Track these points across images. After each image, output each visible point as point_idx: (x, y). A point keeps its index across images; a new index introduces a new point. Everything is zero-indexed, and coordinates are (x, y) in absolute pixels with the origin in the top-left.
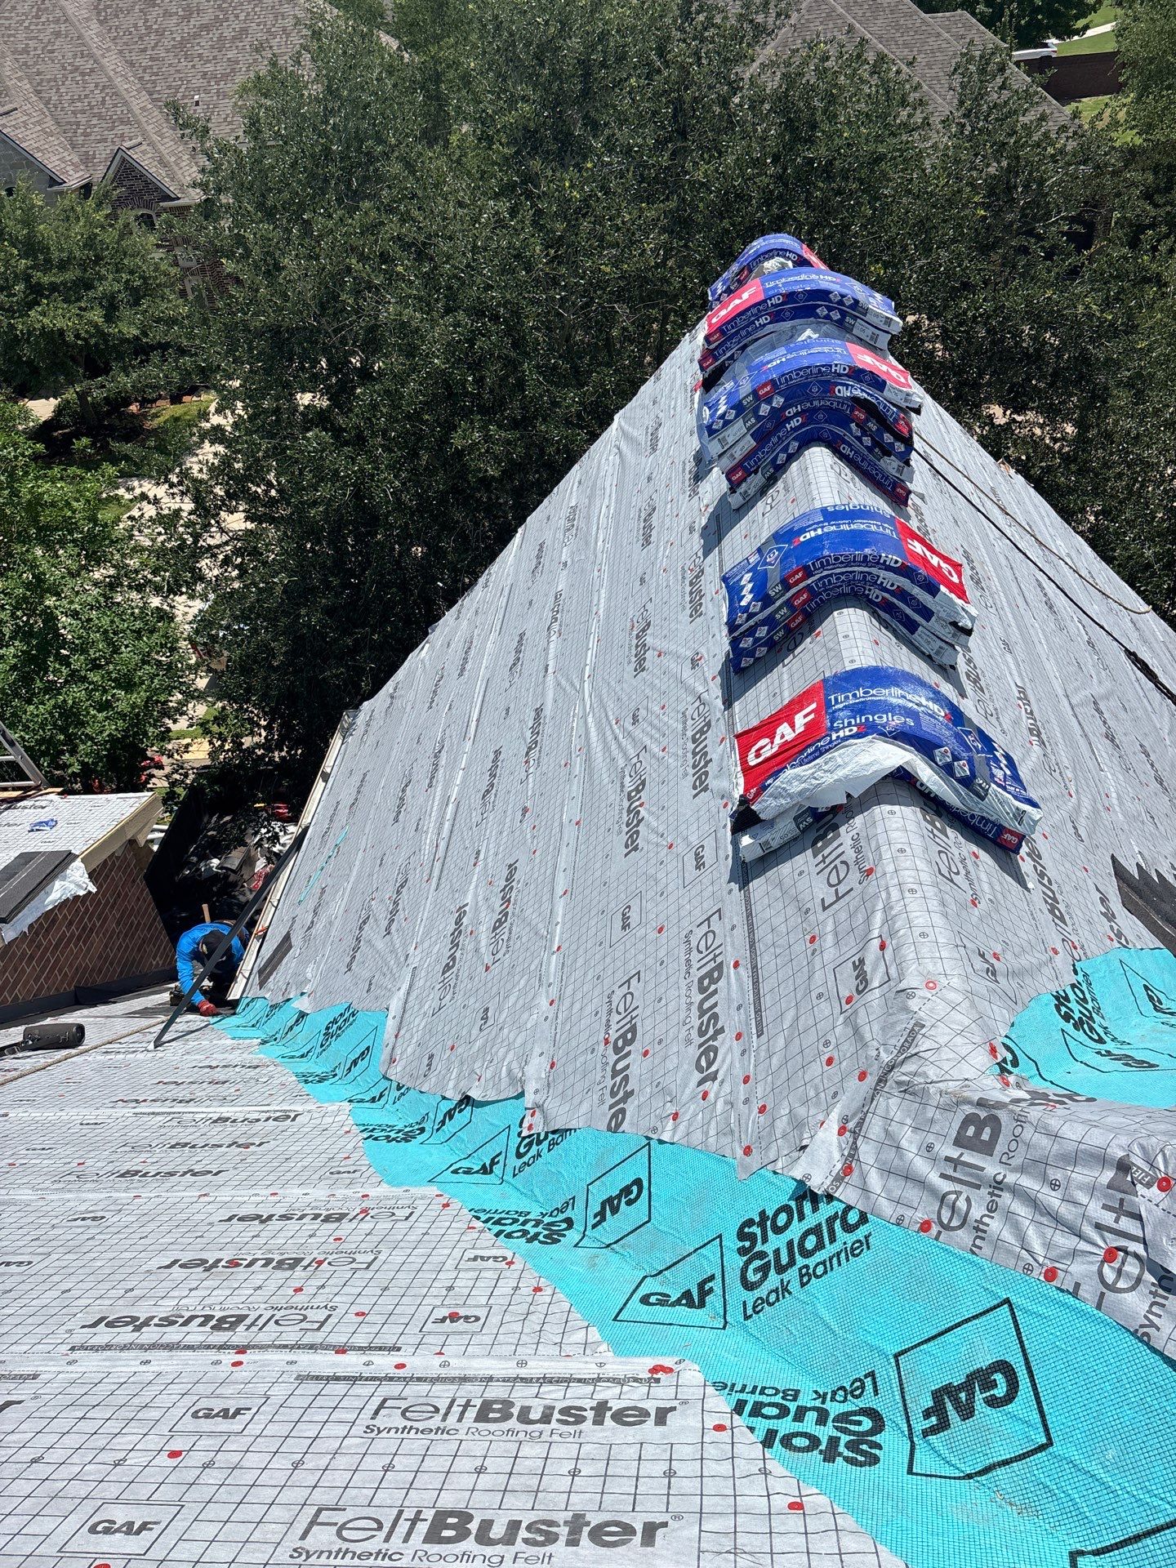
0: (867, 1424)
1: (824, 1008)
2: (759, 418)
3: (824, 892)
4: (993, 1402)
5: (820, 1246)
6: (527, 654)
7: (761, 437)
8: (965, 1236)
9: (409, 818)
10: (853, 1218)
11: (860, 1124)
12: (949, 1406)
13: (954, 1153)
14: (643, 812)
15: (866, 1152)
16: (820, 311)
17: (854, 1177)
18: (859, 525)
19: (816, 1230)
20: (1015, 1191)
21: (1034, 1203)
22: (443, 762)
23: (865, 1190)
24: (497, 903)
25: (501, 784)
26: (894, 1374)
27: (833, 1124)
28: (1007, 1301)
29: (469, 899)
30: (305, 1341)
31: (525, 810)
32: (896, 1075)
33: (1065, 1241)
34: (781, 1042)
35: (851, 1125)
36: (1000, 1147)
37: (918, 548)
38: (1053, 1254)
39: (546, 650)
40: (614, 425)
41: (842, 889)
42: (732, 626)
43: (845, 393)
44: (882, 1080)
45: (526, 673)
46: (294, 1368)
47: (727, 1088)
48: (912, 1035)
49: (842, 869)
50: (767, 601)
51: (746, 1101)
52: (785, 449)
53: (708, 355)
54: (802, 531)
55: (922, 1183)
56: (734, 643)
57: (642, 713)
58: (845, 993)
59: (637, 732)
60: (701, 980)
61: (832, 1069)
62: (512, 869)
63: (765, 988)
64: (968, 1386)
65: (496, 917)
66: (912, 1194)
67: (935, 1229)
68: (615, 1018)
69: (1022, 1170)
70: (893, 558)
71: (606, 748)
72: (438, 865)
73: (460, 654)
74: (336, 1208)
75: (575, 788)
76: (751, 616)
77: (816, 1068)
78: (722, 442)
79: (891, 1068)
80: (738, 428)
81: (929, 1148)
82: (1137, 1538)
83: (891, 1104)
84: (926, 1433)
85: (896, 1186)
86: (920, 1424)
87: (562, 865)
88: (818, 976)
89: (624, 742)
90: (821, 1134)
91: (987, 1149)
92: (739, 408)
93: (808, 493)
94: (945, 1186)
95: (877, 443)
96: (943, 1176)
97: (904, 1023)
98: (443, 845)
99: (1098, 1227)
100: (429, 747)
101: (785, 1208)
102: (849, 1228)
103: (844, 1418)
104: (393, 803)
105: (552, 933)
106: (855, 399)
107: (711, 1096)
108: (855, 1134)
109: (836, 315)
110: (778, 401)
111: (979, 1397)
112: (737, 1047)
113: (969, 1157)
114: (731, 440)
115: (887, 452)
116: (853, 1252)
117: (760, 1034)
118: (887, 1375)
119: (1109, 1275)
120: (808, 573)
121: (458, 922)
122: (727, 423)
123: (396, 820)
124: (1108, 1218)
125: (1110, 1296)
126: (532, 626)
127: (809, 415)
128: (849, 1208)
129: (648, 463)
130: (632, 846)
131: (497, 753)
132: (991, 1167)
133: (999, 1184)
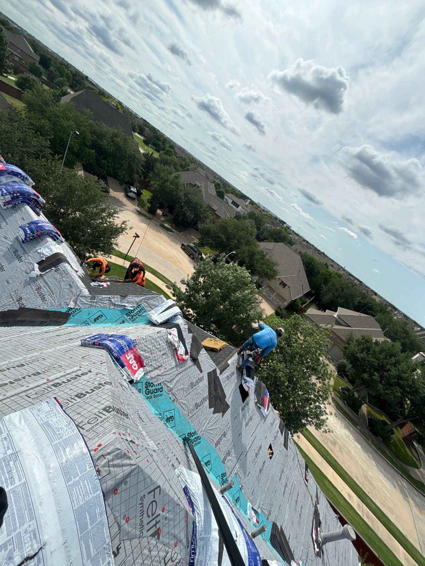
1: (65, 290)
3: (59, 276)
5: (74, 313)
7: (13, 198)
8: (94, 307)
10: (78, 309)
13: (90, 300)
15: (78, 303)
19: (73, 311)
20: (99, 302)
21: (101, 302)
23: (79, 306)
27: (72, 301)
28: (100, 310)
32: (80, 295)
33: (105, 304)
34: (58, 294)
35: (75, 301)
41: (63, 276)
42: (25, 236)
43: (32, 197)
44: (78, 296)
47: (49, 301)
48: (80, 291)
49: (62, 274)
50: (33, 233)
51: (54, 302)
55: (87, 304)
60: (36, 289)
61: (69, 296)
63: (52, 289)
67: (90, 307)
68: (14, 297)
76: (29, 235)
77: (66, 296)
80: (8, 196)
81: (87, 301)
83: (80, 298)
84: (94, 322)
85: (84, 305)
88: (63, 287)
90: (70, 303)
91: (94, 299)
93: (30, 216)
94: (90, 303)
95: (36, 206)
97: (78, 290)
107: (46, 303)
112: (49, 296)
115: (38, 207)
116: (80, 312)
117: (53, 294)
118: (88, 320)
124: (109, 302)
125: (110, 307)
127: (24, 198)
132: (95, 301)
133: (97, 302)
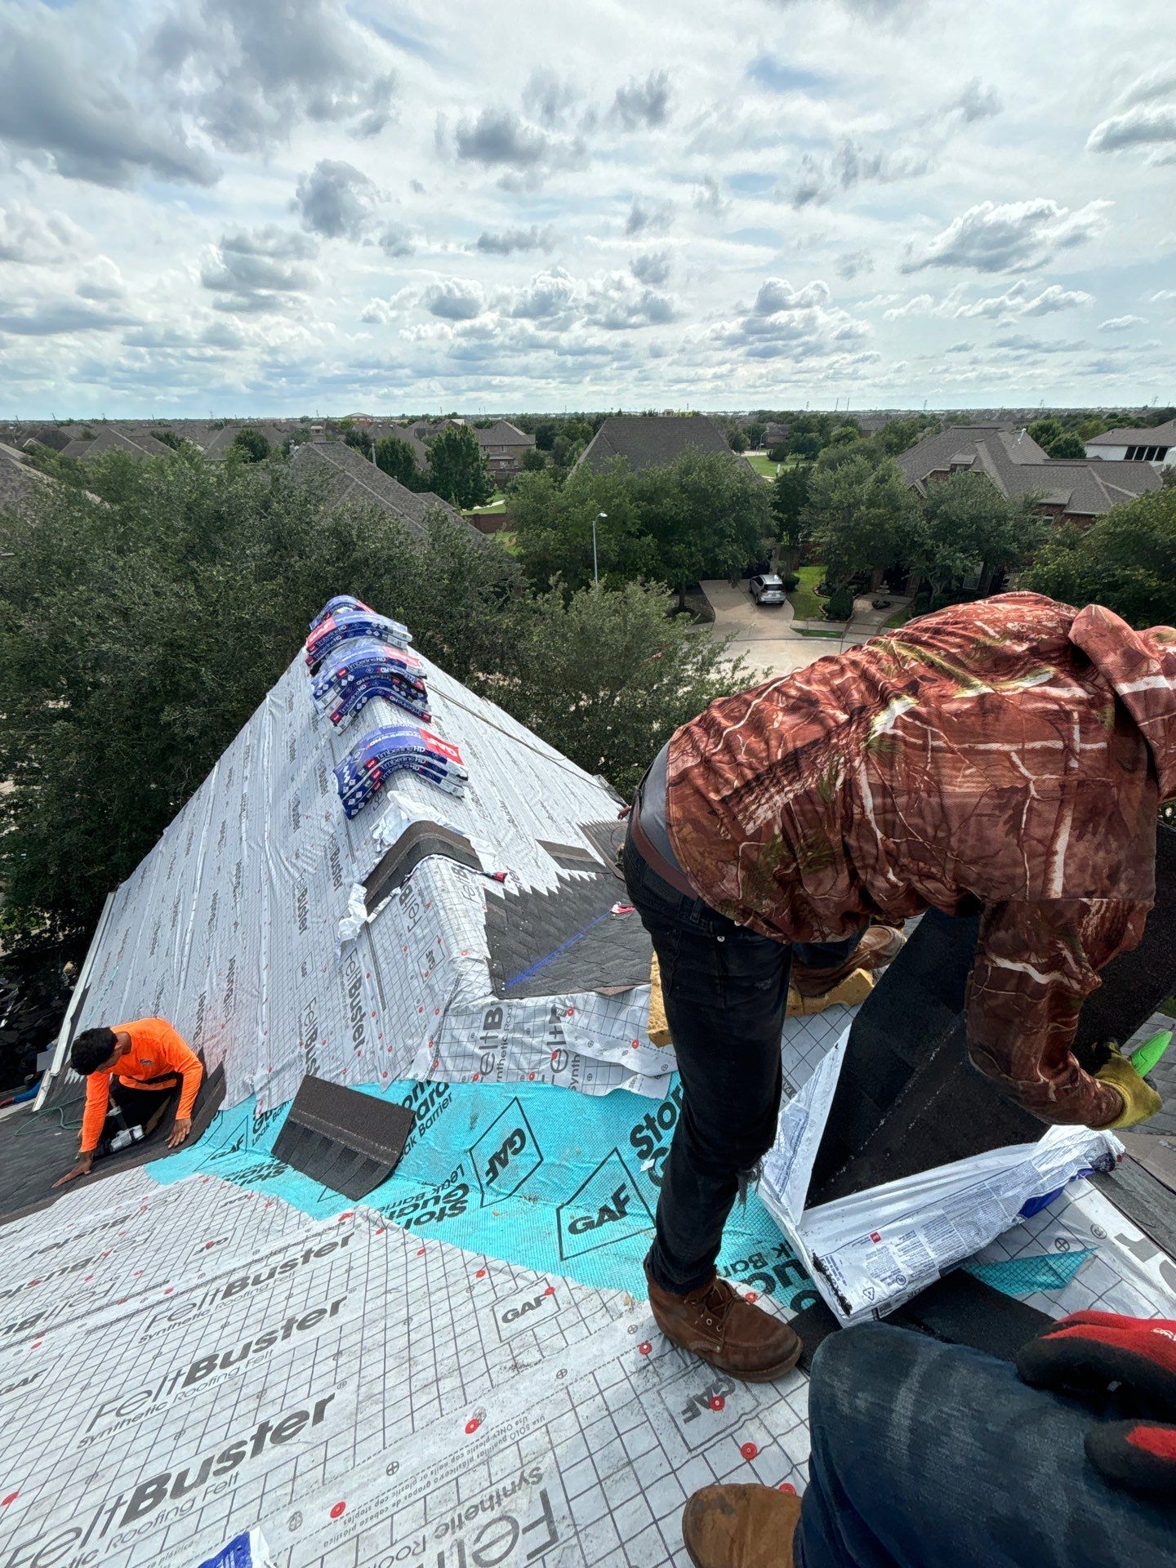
0: (460, 1192)
1: (415, 983)
2: (342, 687)
3: (408, 922)
4: (516, 1152)
6: (228, 833)
7: (345, 696)
8: (493, 1075)
9: (161, 951)
10: (441, 1088)
11: (439, 1038)
12: (497, 1164)
13: (483, 1034)
14: (308, 907)
15: (444, 1052)
16: (369, 632)
17: (440, 1067)
18: (400, 734)
20: (514, 1041)
21: (522, 1044)
22: (180, 908)
23: (445, 1071)
24: (225, 985)
25: (220, 913)
26: (470, 1161)
27: (426, 1042)
28: (516, 1098)
29: (207, 988)
30: (93, 1308)
31: (236, 924)
32: (453, 1006)
33: (536, 1057)
34: (395, 1008)
35: (435, 1040)
36: (503, 1023)
37: (434, 742)
38: (532, 1065)
39: (240, 828)
40: (268, 699)
41: (417, 918)
42: (342, 795)
43: (386, 671)
44: (446, 1010)
45: (228, 844)
46: (84, 1328)
47: (370, 1045)
48: (457, 982)
49: (416, 908)
50: (358, 778)
51: (382, 1048)
52: (360, 701)
53: (313, 657)
54: (371, 740)
55: (472, 1056)
56: (345, 803)
57: (301, 851)
58: (424, 971)
59: (299, 863)
60: (350, 991)
61: (423, 1013)
62: (232, 961)
63: (384, 983)
64: (504, 1150)
65: (225, 993)
66: (467, 1063)
67: (480, 1077)
68: (304, 1029)
69: (514, 1031)
70: (420, 748)
71: (281, 876)
72: (183, 974)
73: (186, 842)
74: (121, 1214)
75: (266, 904)
76: (351, 788)
77: (414, 1017)
78: (324, 701)
79: (450, 1003)
80: (332, 694)
81: (473, 1036)
82: (583, 1186)
83: (452, 1021)
84: (488, 1184)
85: (459, 1061)
86: (484, 1181)
87: (263, 950)
88: (410, 967)
89: (292, 870)
90: (420, 1051)
91: (497, 1026)
92: (330, 683)
93: (375, 722)
94: (481, 1053)
95: (408, 694)
96: (481, 1048)
97: (452, 976)
98: (185, 960)
99: (549, 1044)
100: (170, 902)
101: (409, 1098)
102: (440, 1095)
103: (449, 1195)
104: (148, 943)
105: (260, 993)
106: (392, 673)
107: (363, 1053)
108: (438, 1043)
109: (377, 634)
110: (351, 678)
111: (509, 1152)
112: (373, 1020)
113: (491, 1033)
114: (329, 700)
115: (415, 698)
117: (384, 1009)
118: (467, 1162)
119: (555, 1065)
120: (377, 761)
121: (201, 1004)
122: (325, 692)
123: (152, 953)
124: (551, 1038)
125: (557, 1075)
126: (230, 815)
127: (369, 683)
128: (439, 1083)
129: (288, 716)
130: (303, 927)
131: (215, 895)
132: (501, 1035)
133: (505, 1042)
